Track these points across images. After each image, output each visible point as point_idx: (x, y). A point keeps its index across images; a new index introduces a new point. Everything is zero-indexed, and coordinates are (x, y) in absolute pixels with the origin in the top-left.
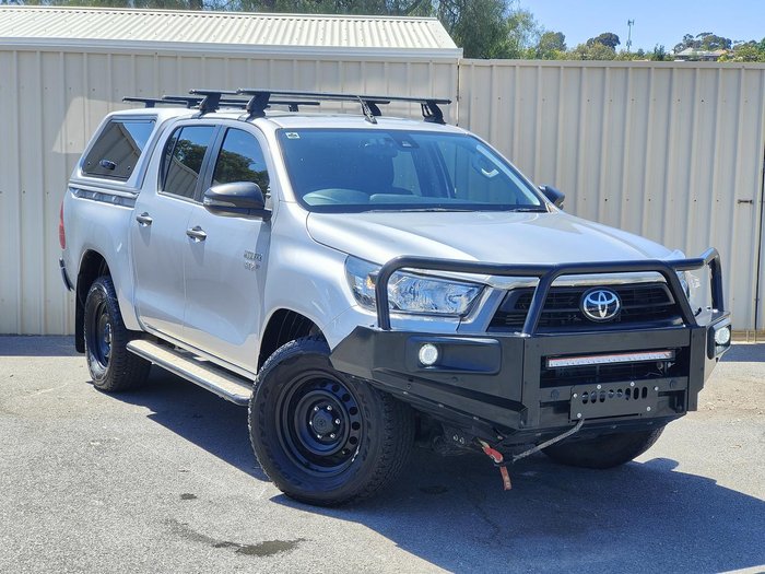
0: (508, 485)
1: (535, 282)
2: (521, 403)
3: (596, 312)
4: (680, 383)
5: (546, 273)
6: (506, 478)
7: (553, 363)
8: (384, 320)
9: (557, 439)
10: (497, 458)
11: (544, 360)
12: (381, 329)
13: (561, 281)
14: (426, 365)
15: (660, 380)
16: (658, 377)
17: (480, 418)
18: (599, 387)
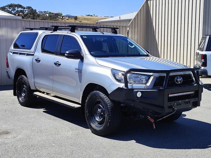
0: (154, 128)
1: (165, 75)
2: (163, 106)
3: (178, 82)
4: (197, 99)
5: (168, 72)
6: (154, 126)
7: (170, 96)
8: (126, 85)
9: (169, 115)
10: (152, 121)
11: (168, 95)
12: (126, 88)
13: (171, 74)
14: (139, 97)
15: (193, 99)
16: (191, 98)
17: (152, 111)
18: (180, 101)
